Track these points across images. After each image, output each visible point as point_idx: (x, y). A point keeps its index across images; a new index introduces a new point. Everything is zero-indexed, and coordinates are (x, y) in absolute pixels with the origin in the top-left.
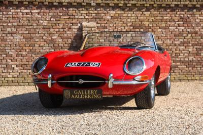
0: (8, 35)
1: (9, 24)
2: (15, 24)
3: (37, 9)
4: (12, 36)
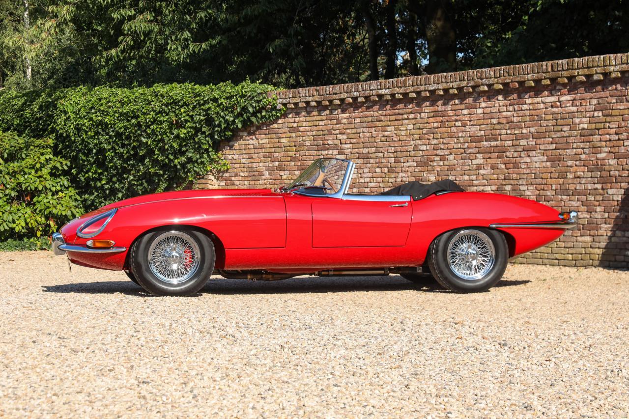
0: (522, 155)
1: (524, 131)
2: (533, 130)
3: (570, 92)
4: (529, 156)
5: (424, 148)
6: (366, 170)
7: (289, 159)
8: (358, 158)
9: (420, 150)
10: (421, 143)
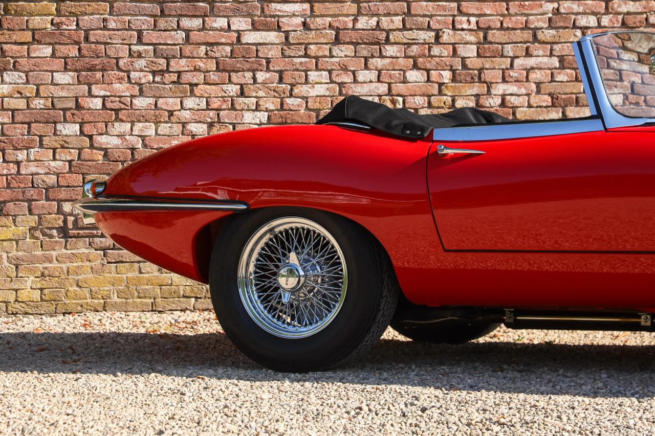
5: (592, 21)
6: (363, 75)
7: (28, 37)
8: (337, 41)
9: (575, 27)
10: (581, 9)
